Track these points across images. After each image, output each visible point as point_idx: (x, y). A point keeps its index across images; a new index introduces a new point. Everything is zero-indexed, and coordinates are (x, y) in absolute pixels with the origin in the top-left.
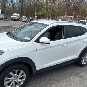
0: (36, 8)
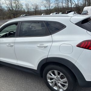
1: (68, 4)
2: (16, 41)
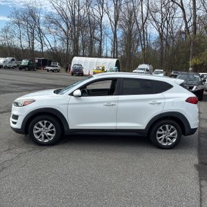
1: (33, 43)
2: (120, 99)
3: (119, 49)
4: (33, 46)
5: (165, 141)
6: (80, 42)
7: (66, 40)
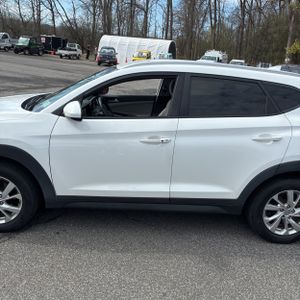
0: (291, 28)
3: (175, 26)
4: (39, 15)
5: (282, 225)
6: (114, 12)
7: (91, 9)
